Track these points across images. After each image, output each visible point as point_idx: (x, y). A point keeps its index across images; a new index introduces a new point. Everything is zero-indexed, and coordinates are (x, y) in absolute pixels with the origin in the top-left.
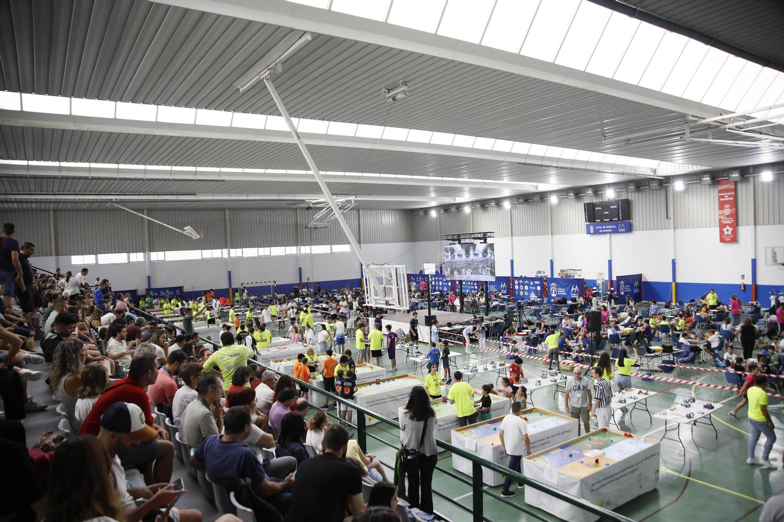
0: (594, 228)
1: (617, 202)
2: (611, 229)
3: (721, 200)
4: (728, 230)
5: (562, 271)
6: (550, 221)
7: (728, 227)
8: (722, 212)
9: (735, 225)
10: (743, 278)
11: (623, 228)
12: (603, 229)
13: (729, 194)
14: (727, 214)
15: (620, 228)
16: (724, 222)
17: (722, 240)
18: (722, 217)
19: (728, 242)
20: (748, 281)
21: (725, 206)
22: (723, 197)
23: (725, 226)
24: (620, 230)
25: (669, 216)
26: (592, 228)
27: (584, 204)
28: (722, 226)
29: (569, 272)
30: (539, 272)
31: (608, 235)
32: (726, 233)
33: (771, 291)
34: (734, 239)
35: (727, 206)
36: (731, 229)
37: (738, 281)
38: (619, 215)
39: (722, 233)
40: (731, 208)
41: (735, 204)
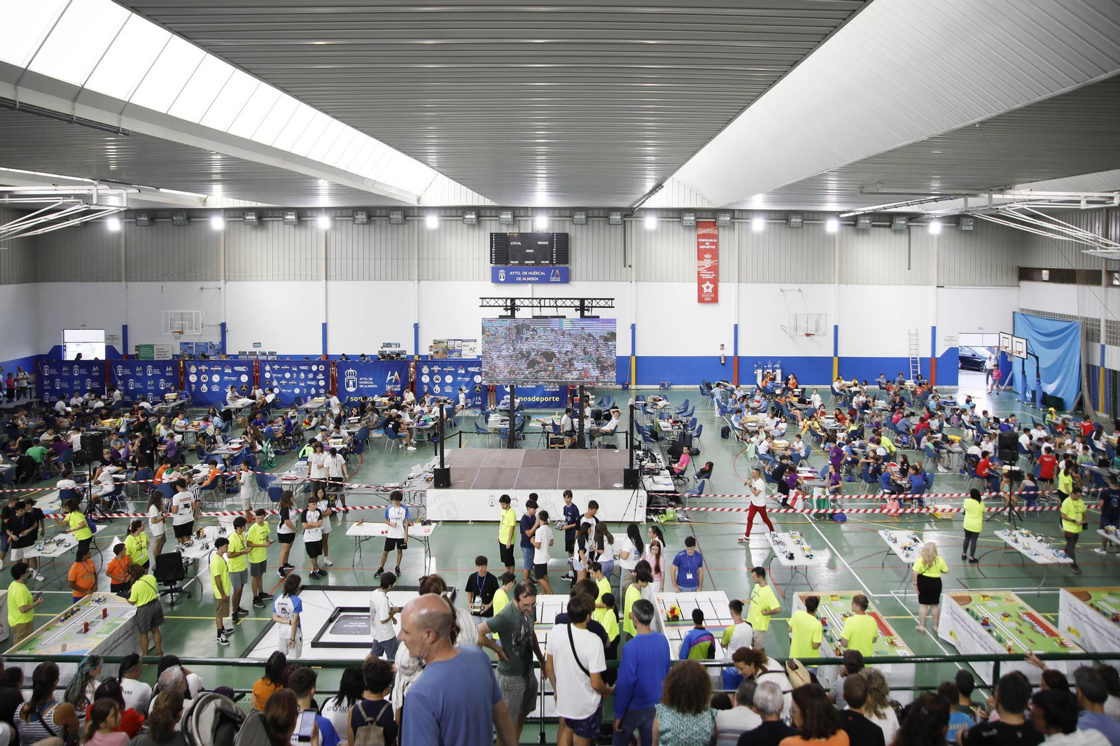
0: (507, 274)
1: (550, 237)
2: (537, 276)
3: (701, 247)
4: (708, 287)
5: (436, 342)
6: (416, 257)
7: (708, 284)
8: (701, 263)
9: (715, 281)
10: (723, 349)
11: (557, 276)
12: (522, 276)
13: (711, 240)
14: (707, 266)
15: (553, 276)
16: (704, 277)
17: (701, 300)
18: (701, 269)
19: (708, 302)
20: (729, 352)
21: (706, 256)
22: (704, 244)
23: (704, 281)
24: (552, 279)
25: (628, 263)
26: (502, 274)
27: (491, 234)
28: (701, 281)
29: (451, 344)
30: (388, 345)
31: (530, 285)
32: (706, 290)
33: (757, 364)
34: (715, 300)
35: (708, 256)
36: (712, 286)
37: (717, 353)
38: (552, 256)
39: (700, 290)
40: (712, 259)
41: (715, 254)
